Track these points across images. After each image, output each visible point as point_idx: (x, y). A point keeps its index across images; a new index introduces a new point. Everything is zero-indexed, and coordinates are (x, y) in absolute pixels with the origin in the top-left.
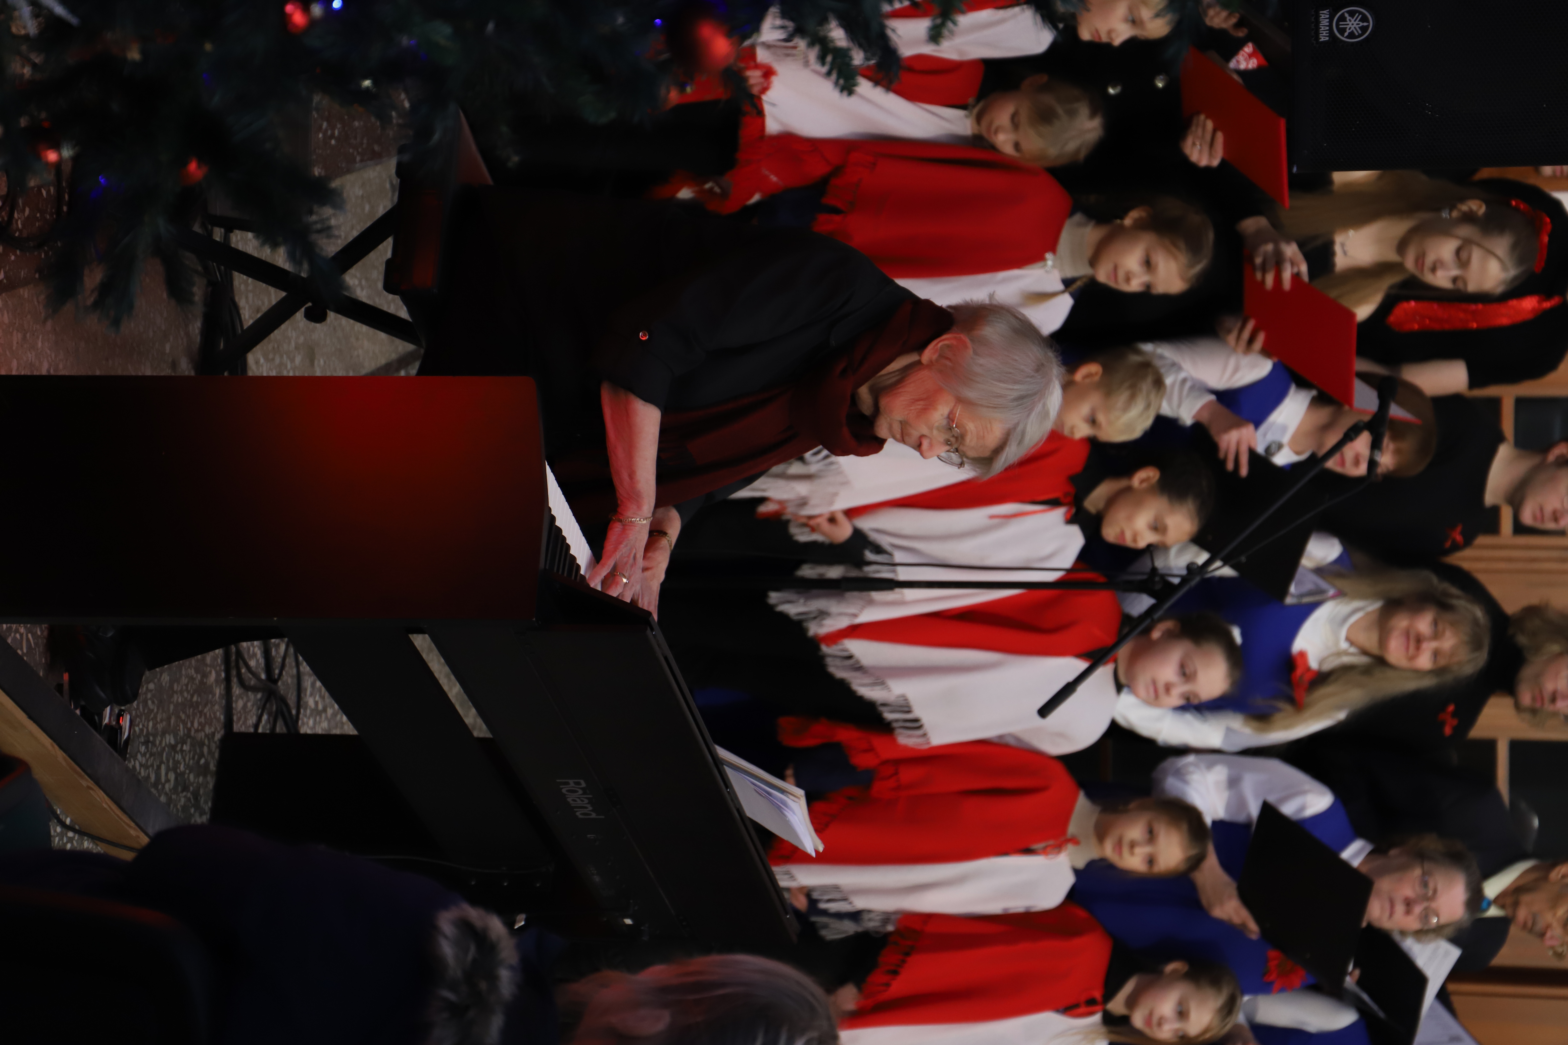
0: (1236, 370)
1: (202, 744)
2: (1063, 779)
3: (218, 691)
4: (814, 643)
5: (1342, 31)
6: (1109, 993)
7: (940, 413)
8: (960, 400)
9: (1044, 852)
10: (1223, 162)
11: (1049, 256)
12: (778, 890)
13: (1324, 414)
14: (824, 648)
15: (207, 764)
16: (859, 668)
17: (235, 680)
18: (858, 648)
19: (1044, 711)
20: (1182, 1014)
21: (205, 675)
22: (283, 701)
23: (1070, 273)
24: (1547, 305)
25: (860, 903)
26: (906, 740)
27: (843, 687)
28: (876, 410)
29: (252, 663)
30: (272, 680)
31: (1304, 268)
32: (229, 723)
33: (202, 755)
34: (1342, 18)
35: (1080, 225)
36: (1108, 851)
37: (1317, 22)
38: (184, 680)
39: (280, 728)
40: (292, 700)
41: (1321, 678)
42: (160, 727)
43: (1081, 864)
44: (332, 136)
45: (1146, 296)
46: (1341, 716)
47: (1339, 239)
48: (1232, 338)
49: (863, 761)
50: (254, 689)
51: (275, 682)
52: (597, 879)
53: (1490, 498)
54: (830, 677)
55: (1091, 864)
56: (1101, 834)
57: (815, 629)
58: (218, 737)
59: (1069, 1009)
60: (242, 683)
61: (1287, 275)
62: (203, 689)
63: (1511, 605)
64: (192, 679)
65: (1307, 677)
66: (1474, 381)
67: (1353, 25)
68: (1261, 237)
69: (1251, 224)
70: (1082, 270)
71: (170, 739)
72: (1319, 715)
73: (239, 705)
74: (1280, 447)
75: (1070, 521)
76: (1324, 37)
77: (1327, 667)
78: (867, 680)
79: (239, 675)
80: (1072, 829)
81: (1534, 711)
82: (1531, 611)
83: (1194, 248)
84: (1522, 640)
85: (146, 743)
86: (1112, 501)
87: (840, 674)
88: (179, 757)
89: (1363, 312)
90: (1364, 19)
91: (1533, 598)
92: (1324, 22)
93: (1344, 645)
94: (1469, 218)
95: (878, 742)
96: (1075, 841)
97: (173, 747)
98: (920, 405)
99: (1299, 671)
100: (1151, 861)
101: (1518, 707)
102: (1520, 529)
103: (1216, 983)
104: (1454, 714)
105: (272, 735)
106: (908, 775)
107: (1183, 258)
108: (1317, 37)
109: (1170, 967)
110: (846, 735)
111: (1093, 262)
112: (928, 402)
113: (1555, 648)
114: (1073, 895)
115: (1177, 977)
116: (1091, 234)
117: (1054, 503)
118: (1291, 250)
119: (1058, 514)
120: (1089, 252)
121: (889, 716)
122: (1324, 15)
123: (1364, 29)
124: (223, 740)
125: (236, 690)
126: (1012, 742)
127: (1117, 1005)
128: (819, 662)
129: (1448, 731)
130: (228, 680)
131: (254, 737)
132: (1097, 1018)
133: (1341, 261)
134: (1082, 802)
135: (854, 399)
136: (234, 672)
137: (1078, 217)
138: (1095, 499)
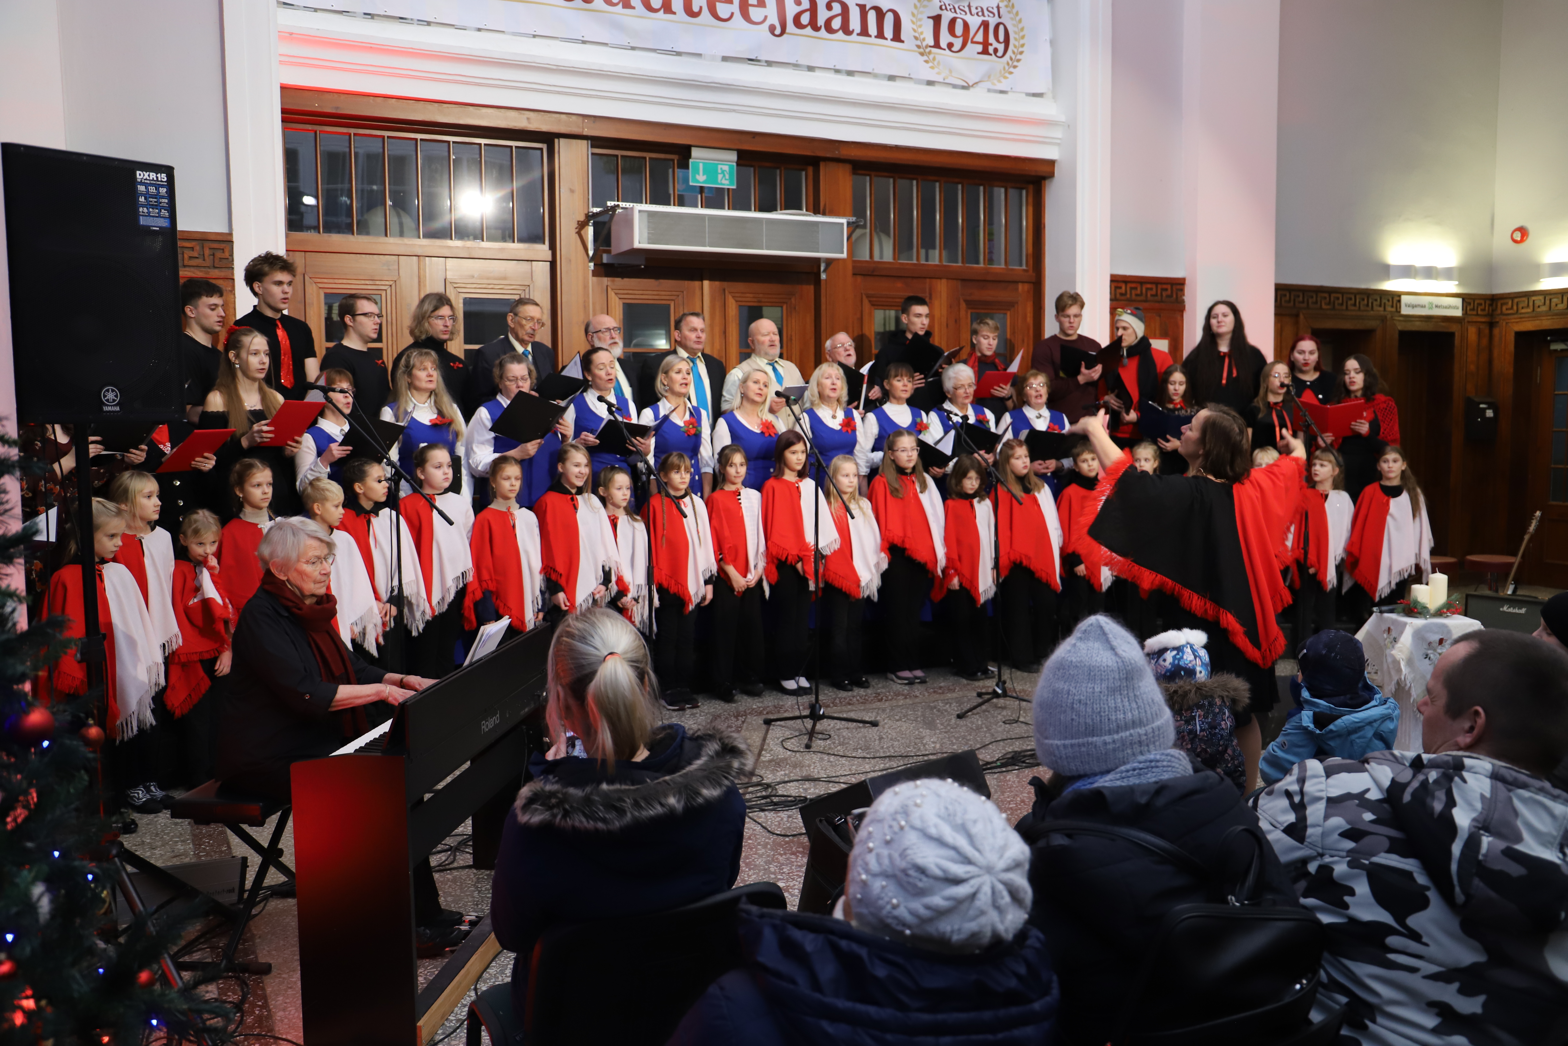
0: (309, 448)
1: (478, 878)
2: (484, 514)
3: (455, 873)
4: (435, 618)
5: (114, 401)
6: (571, 493)
7: (308, 568)
8: (298, 561)
9: (514, 520)
10: (215, 455)
11: (259, 526)
12: (536, 627)
13: (328, 413)
14: (436, 613)
15: (487, 875)
16: (443, 599)
17: (451, 866)
18: (435, 599)
19: (451, 523)
20: (577, 465)
21: (448, 880)
22: (460, 843)
23: (267, 518)
24: (280, 326)
25: (538, 593)
26: (470, 578)
27: (451, 605)
28: (313, 595)
29: (444, 858)
30: (450, 849)
31: (264, 422)
32: (469, 867)
33: (483, 878)
34: (107, 400)
35: (245, 515)
36: (513, 495)
37: (110, 412)
38: (450, 890)
39: (471, 843)
40: (460, 839)
41: (440, 413)
42: (470, 899)
43: (518, 506)
44: (208, 843)
45: (275, 485)
46: (455, 406)
47: (248, 408)
48: (295, 450)
49: (479, 595)
50: (455, 856)
51: (451, 847)
52: (526, 710)
53: (365, 350)
54: (447, 610)
55: (518, 502)
56: (507, 498)
57: (428, 617)
58: (475, 871)
59: (575, 508)
60: (452, 863)
61: (265, 428)
62: (454, 880)
63: (411, 341)
64: (450, 886)
65: (441, 419)
66: (314, 355)
67: (111, 396)
68: (252, 439)
69: (245, 443)
70: (265, 513)
71: (476, 894)
72: (456, 413)
73: (462, 863)
74: (342, 430)
75: (377, 515)
76: (118, 409)
77: (436, 411)
78: (447, 595)
79: (449, 864)
80: (504, 510)
81: (452, 333)
82: (412, 333)
83: (251, 466)
84: (423, 337)
85: (477, 905)
86: (369, 499)
87: (446, 607)
88: (483, 889)
89: (280, 399)
90: (108, 391)
91: (407, 332)
92: (110, 408)
93: (426, 404)
94: (237, 356)
95: (470, 589)
96: (509, 508)
97: (479, 892)
98: (305, 578)
99: (438, 422)
100: (516, 479)
101: (451, 340)
102: (379, 339)
103: (566, 452)
104: (454, 363)
105: (474, 847)
106: (486, 576)
107: (255, 471)
108: (118, 412)
109: (560, 469)
110: (468, 602)
111: (260, 508)
112: (301, 573)
113: (426, 325)
114: (530, 508)
115: (564, 467)
116: (248, 509)
117: (369, 522)
118: (256, 427)
119: (374, 520)
120: (257, 511)
121: (461, 585)
122: (106, 409)
123: (113, 391)
124: (477, 869)
125: (455, 865)
126: (470, 534)
127: (574, 491)
128: (442, 615)
129: (461, 366)
130: (450, 869)
131: (475, 855)
132: (579, 497)
133: (259, 407)
134: (492, 506)
135: (310, 606)
136: (447, 867)
137: (241, 516)
138: (367, 505)
